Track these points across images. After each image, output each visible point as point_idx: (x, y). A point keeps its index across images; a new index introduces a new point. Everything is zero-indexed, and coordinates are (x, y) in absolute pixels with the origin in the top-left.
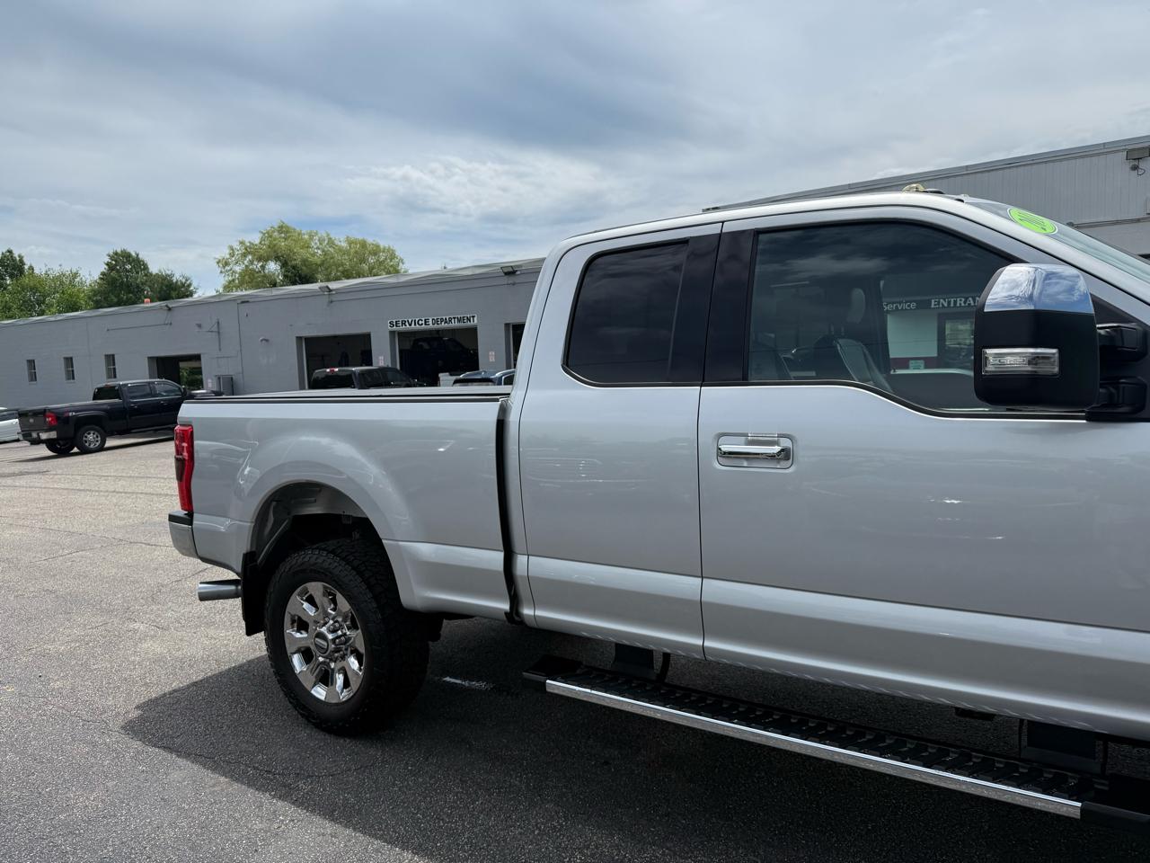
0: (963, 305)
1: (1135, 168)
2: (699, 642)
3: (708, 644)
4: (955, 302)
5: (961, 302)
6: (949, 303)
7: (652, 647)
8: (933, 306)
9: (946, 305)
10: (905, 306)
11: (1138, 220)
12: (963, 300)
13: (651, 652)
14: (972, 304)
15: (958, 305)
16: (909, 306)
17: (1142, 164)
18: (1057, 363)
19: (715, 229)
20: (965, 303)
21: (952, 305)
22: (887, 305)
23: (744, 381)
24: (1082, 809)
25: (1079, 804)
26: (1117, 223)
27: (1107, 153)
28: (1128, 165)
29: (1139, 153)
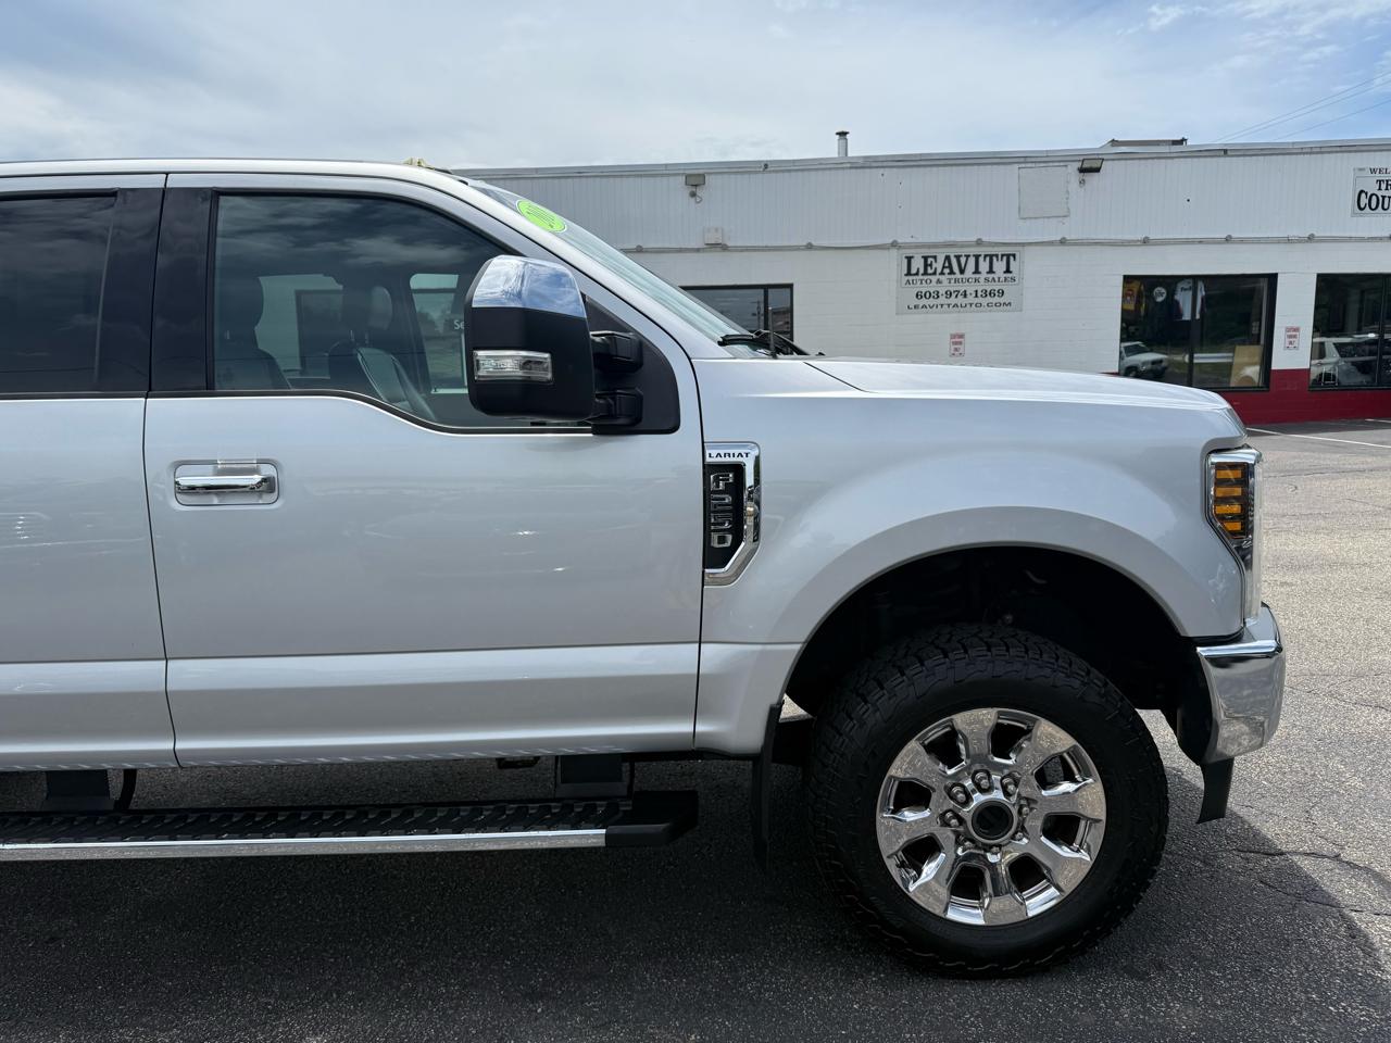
1: (693, 195)
2: (169, 745)
3: (180, 745)
7: (106, 766)
13: (104, 772)
17: (699, 192)
18: (550, 369)
19: (157, 182)
23: (208, 389)
24: (607, 836)
25: (603, 831)
26: (680, 250)
27: (669, 175)
28: (687, 191)
29: (695, 179)
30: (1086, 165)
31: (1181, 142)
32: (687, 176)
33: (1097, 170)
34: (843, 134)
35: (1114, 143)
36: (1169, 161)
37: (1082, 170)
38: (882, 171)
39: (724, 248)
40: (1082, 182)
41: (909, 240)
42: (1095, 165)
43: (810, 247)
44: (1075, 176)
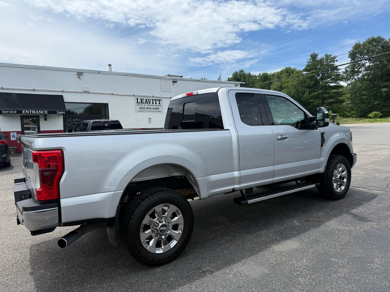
0: (34, 113)
1: (79, 78)
4: (32, 112)
5: (33, 112)
6: (29, 112)
8: (23, 113)
9: (28, 113)
10: (12, 112)
11: (81, 93)
12: (34, 111)
14: (38, 113)
15: (33, 113)
16: (13, 112)
17: (80, 77)
20: (35, 112)
21: (31, 113)
22: (4, 111)
26: (75, 92)
27: (71, 71)
28: (77, 76)
29: (80, 74)
30: (174, 81)
31: (181, 77)
32: (78, 73)
33: (176, 82)
34: (110, 65)
35: (169, 75)
36: (189, 82)
37: (173, 82)
38: (129, 77)
39: (89, 93)
40: (173, 84)
41: (137, 95)
42: (176, 81)
43: (112, 94)
44: (172, 83)
